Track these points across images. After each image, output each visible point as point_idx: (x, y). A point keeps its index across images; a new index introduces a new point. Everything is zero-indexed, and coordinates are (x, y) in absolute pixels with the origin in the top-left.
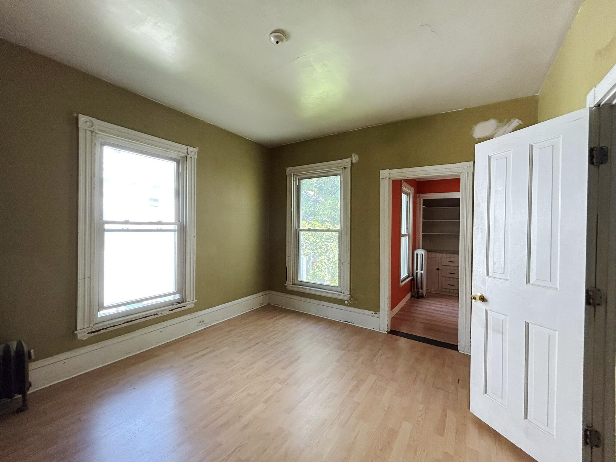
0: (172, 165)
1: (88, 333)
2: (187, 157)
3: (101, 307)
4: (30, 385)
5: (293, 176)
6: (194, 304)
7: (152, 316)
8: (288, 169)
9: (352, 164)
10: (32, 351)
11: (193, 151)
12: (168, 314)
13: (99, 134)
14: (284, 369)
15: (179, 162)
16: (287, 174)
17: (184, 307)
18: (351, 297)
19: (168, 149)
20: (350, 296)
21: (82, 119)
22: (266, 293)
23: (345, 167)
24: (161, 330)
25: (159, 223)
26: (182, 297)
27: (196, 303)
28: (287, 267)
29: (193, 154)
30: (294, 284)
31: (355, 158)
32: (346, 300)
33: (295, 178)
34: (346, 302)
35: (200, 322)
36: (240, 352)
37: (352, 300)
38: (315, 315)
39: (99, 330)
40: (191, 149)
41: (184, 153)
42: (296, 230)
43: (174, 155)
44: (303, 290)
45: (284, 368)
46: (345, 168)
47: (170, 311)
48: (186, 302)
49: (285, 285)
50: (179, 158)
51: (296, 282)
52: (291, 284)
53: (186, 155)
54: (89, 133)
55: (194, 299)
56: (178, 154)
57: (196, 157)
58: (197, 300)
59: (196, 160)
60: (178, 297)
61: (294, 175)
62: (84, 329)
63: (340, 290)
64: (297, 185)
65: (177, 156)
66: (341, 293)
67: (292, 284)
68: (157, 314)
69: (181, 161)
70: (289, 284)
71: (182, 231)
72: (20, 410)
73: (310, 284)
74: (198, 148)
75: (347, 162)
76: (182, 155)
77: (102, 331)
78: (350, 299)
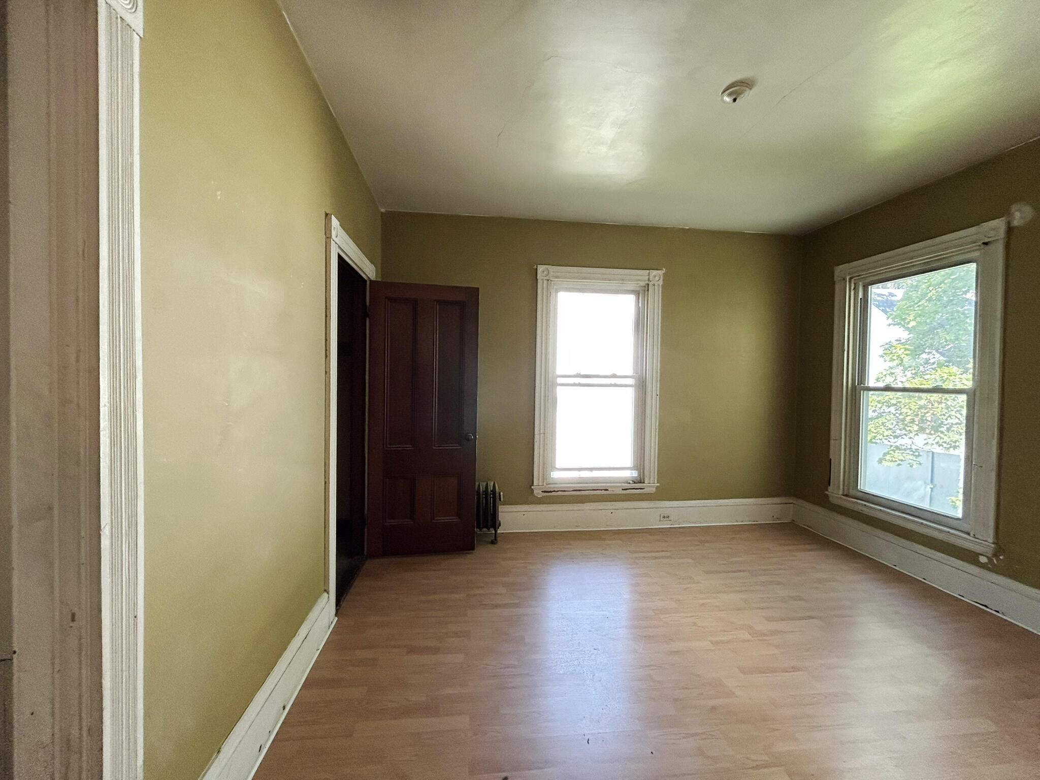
0: (630, 299)
1: (542, 492)
2: (648, 285)
3: (554, 468)
4: (500, 525)
5: (850, 282)
6: (655, 489)
7: (601, 490)
8: (839, 270)
9: (1010, 230)
10: (502, 493)
11: (657, 276)
12: (620, 493)
13: (554, 281)
14: (768, 621)
15: (639, 294)
16: (835, 280)
17: (642, 490)
18: (999, 549)
19: (623, 280)
20: (993, 546)
21: (541, 268)
22: (787, 501)
23: (987, 240)
24: (612, 511)
25: (614, 376)
26: (639, 475)
27: (657, 488)
28: (831, 459)
29: (657, 278)
30: (847, 495)
31: (1021, 215)
32: (982, 553)
33: (855, 284)
34: (983, 560)
35: (664, 517)
36: (707, 572)
37: (1001, 557)
38: (894, 567)
39: (551, 492)
40: (654, 273)
41: (645, 281)
42: (854, 387)
43: (632, 286)
44: (866, 511)
45: (769, 619)
46: (985, 244)
47: (623, 490)
48: (644, 483)
49: (827, 492)
50: (638, 289)
51: (852, 492)
52: (841, 493)
53: (647, 282)
54: (545, 282)
55: (656, 482)
56: (638, 284)
57: (661, 283)
58: (658, 484)
59: (661, 287)
60: (635, 474)
61: (851, 279)
62: (539, 485)
63: (966, 527)
64: (861, 295)
65: (636, 286)
66: (969, 534)
67: (842, 495)
68: (608, 490)
69: (642, 292)
70: (835, 492)
71: (641, 386)
72: (494, 542)
73: (884, 501)
74: (664, 269)
75: (996, 228)
76: (643, 284)
77: (553, 494)
78: (996, 555)
